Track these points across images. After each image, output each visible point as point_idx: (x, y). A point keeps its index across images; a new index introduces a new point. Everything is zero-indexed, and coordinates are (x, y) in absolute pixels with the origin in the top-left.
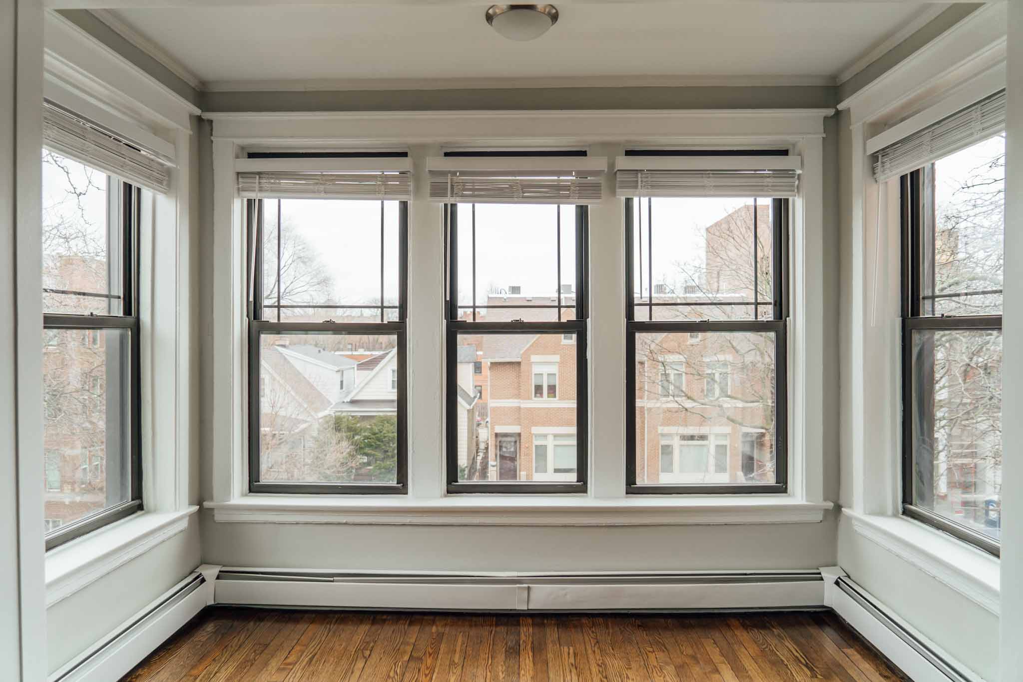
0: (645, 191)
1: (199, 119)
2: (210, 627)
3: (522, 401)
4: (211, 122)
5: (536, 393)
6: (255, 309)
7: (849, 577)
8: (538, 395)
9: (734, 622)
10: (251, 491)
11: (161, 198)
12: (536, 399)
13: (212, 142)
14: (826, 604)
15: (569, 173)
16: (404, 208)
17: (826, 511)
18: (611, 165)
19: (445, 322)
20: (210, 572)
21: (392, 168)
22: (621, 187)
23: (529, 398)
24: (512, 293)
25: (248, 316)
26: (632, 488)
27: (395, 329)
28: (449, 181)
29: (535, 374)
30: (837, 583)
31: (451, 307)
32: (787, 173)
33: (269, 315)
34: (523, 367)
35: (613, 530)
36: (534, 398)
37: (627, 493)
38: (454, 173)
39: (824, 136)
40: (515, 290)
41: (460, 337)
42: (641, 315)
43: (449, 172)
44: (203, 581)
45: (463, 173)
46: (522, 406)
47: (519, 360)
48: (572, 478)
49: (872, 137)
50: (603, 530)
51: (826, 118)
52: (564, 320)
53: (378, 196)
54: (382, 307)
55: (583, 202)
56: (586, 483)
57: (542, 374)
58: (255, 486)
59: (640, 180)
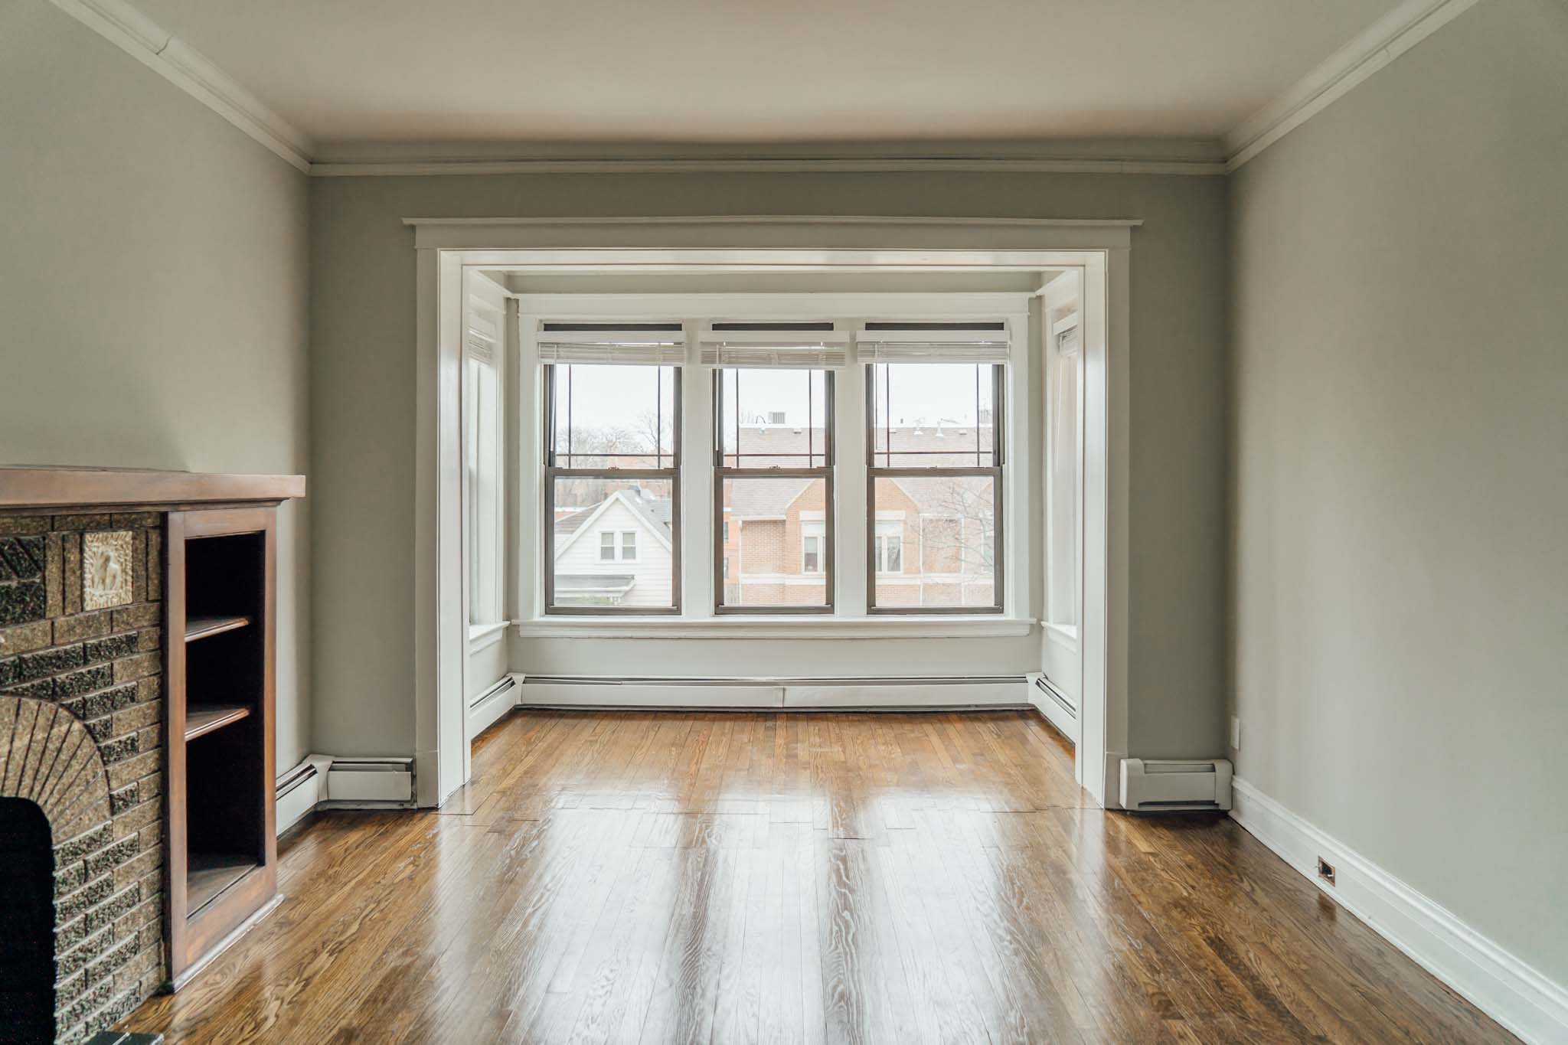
0: (881, 359)
1: (508, 300)
2: (519, 721)
3: (786, 576)
4: (517, 301)
5: (807, 565)
6: (550, 458)
7: (1047, 678)
8: (810, 567)
9: (954, 716)
10: (546, 613)
11: (484, 368)
12: (807, 573)
13: (518, 317)
14: (1030, 702)
15: (818, 344)
16: (678, 372)
17: (1032, 625)
18: (853, 338)
19: (713, 467)
20: (519, 678)
21: (667, 339)
22: (861, 356)
23: (796, 572)
24: (774, 422)
25: (544, 463)
26: (872, 609)
27: (670, 475)
28: (717, 350)
29: (806, 538)
30: (1038, 684)
31: (718, 456)
32: (1002, 345)
33: (560, 463)
34: (788, 526)
35: (855, 642)
36: (804, 573)
37: (868, 614)
38: (721, 344)
39: (1029, 314)
40: (778, 417)
41: (726, 481)
42: (880, 462)
43: (718, 343)
44: (513, 684)
45: (728, 344)
46: (788, 582)
47: (783, 517)
48: (822, 603)
49: (1059, 320)
50: (846, 641)
51: (1030, 299)
52: (814, 466)
53: (656, 363)
54: (659, 456)
55: (831, 368)
56: (833, 606)
57: (816, 538)
58: (550, 609)
59: (876, 349)
